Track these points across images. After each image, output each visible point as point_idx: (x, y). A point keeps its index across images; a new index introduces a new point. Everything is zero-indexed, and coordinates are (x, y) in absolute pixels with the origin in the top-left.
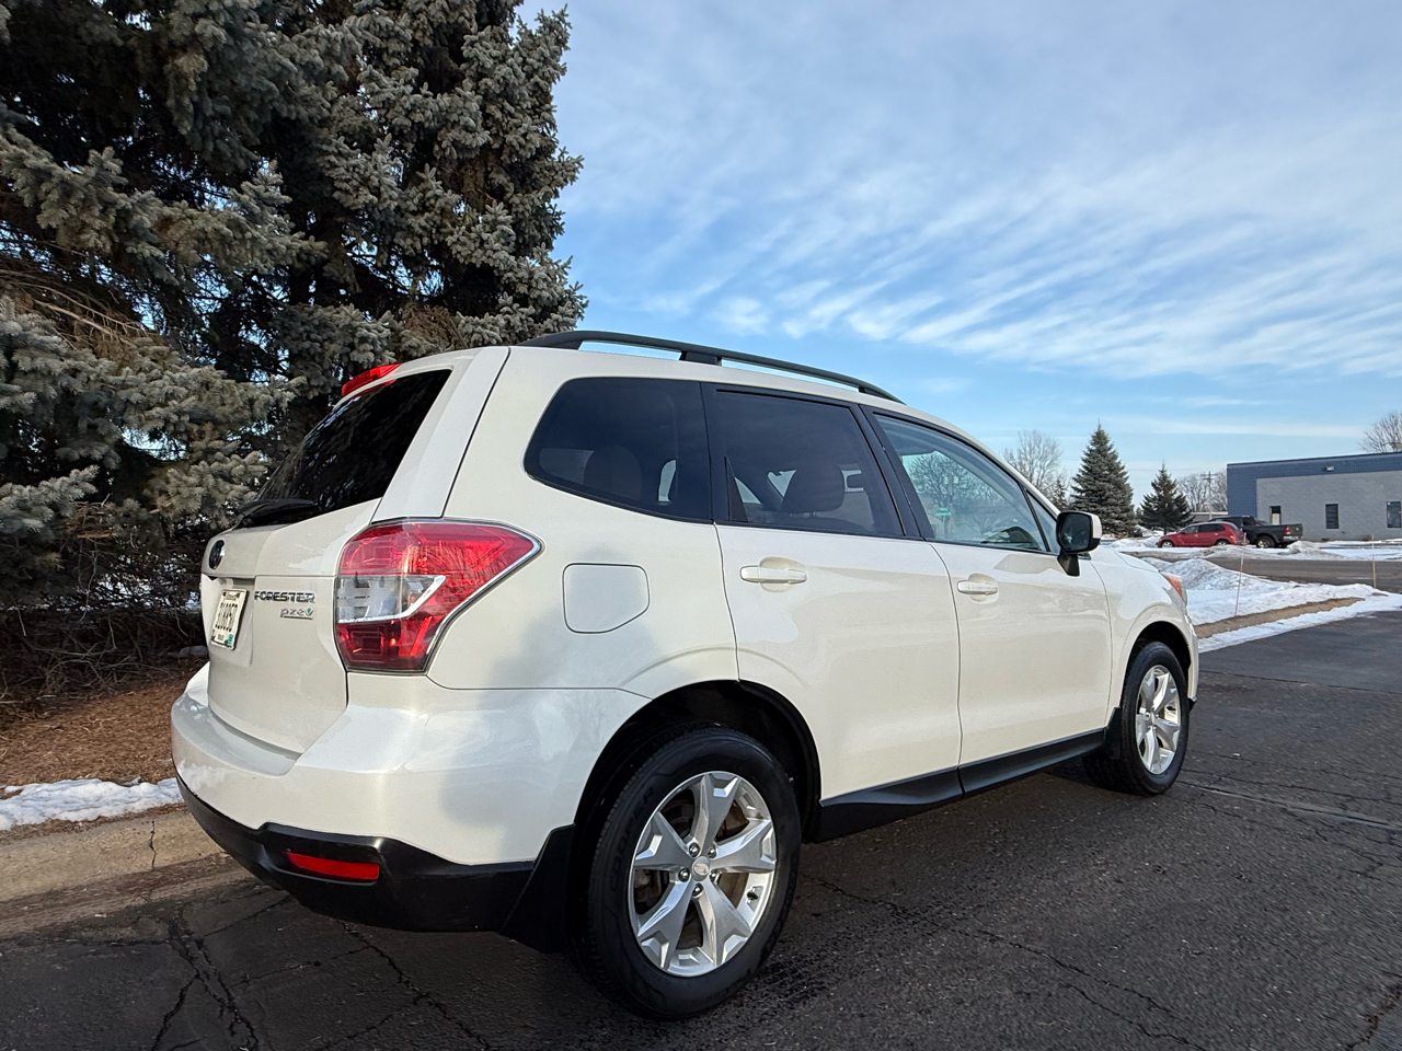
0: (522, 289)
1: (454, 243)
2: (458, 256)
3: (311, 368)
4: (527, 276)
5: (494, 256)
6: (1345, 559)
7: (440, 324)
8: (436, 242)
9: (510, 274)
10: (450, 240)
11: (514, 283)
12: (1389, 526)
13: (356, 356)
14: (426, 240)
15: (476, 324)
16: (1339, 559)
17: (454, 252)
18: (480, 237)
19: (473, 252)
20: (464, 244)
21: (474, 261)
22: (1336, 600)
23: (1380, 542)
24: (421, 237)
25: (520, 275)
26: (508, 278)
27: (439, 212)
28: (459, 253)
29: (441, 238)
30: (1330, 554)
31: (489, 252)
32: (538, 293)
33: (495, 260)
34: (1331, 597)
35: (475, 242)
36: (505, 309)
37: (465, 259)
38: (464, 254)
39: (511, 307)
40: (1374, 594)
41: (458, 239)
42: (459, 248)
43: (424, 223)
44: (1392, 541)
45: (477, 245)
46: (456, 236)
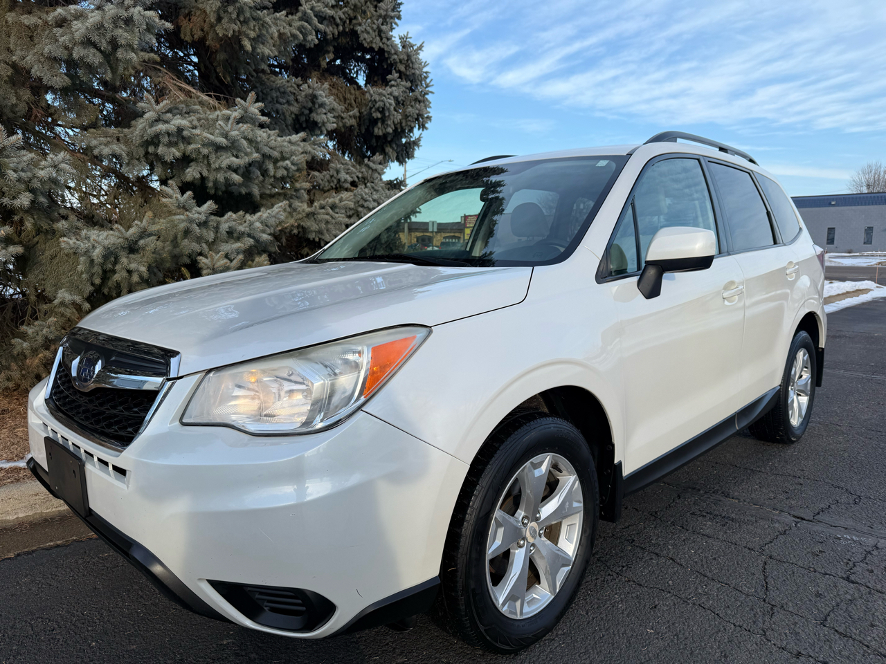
0: (402, 68)
1: (362, 32)
2: (364, 42)
3: (279, 124)
4: (406, 59)
5: (388, 43)
6: (844, 265)
7: (338, 89)
8: (347, 30)
9: (396, 57)
10: (359, 29)
11: (396, 63)
12: (865, 243)
13: (314, 116)
14: (341, 28)
15: (380, 94)
16: (840, 265)
17: (362, 38)
18: (378, 27)
19: (373, 39)
20: (368, 33)
21: (374, 46)
22: (860, 290)
23: (858, 254)
24: (337, 25)
25: (401, 57)
26: (394, 59)
27: (352, 7)
28: (365, 39)
29: (352, 27)
30: (835, 262)
31: (384, 40)
32: (413, 71)
33: (388, 46)
34: (857, 288)
35: (375, 31)
36: (393, 82)
37: (368, 44)
38: (368, 41)
39: (396, 81)
40: (877, 287)
41: (365, 29)
42: (366, 35)
43: (343, 16)
44: (865, 254)
45: (377, 34)
46: (364, 27)
